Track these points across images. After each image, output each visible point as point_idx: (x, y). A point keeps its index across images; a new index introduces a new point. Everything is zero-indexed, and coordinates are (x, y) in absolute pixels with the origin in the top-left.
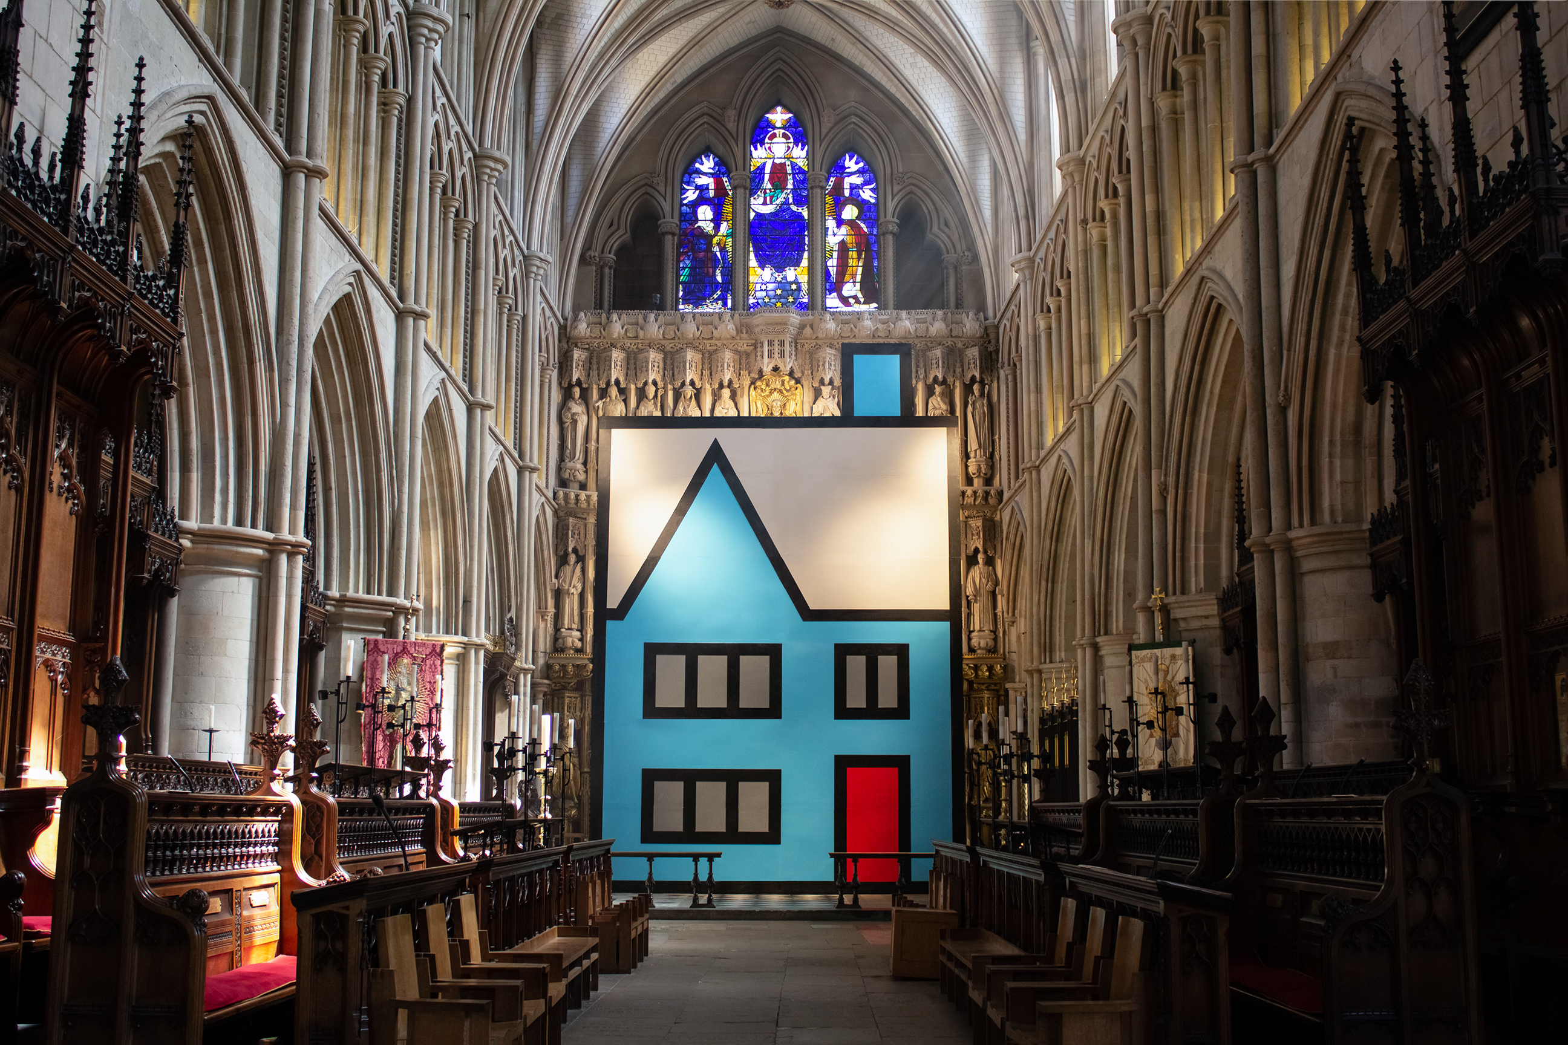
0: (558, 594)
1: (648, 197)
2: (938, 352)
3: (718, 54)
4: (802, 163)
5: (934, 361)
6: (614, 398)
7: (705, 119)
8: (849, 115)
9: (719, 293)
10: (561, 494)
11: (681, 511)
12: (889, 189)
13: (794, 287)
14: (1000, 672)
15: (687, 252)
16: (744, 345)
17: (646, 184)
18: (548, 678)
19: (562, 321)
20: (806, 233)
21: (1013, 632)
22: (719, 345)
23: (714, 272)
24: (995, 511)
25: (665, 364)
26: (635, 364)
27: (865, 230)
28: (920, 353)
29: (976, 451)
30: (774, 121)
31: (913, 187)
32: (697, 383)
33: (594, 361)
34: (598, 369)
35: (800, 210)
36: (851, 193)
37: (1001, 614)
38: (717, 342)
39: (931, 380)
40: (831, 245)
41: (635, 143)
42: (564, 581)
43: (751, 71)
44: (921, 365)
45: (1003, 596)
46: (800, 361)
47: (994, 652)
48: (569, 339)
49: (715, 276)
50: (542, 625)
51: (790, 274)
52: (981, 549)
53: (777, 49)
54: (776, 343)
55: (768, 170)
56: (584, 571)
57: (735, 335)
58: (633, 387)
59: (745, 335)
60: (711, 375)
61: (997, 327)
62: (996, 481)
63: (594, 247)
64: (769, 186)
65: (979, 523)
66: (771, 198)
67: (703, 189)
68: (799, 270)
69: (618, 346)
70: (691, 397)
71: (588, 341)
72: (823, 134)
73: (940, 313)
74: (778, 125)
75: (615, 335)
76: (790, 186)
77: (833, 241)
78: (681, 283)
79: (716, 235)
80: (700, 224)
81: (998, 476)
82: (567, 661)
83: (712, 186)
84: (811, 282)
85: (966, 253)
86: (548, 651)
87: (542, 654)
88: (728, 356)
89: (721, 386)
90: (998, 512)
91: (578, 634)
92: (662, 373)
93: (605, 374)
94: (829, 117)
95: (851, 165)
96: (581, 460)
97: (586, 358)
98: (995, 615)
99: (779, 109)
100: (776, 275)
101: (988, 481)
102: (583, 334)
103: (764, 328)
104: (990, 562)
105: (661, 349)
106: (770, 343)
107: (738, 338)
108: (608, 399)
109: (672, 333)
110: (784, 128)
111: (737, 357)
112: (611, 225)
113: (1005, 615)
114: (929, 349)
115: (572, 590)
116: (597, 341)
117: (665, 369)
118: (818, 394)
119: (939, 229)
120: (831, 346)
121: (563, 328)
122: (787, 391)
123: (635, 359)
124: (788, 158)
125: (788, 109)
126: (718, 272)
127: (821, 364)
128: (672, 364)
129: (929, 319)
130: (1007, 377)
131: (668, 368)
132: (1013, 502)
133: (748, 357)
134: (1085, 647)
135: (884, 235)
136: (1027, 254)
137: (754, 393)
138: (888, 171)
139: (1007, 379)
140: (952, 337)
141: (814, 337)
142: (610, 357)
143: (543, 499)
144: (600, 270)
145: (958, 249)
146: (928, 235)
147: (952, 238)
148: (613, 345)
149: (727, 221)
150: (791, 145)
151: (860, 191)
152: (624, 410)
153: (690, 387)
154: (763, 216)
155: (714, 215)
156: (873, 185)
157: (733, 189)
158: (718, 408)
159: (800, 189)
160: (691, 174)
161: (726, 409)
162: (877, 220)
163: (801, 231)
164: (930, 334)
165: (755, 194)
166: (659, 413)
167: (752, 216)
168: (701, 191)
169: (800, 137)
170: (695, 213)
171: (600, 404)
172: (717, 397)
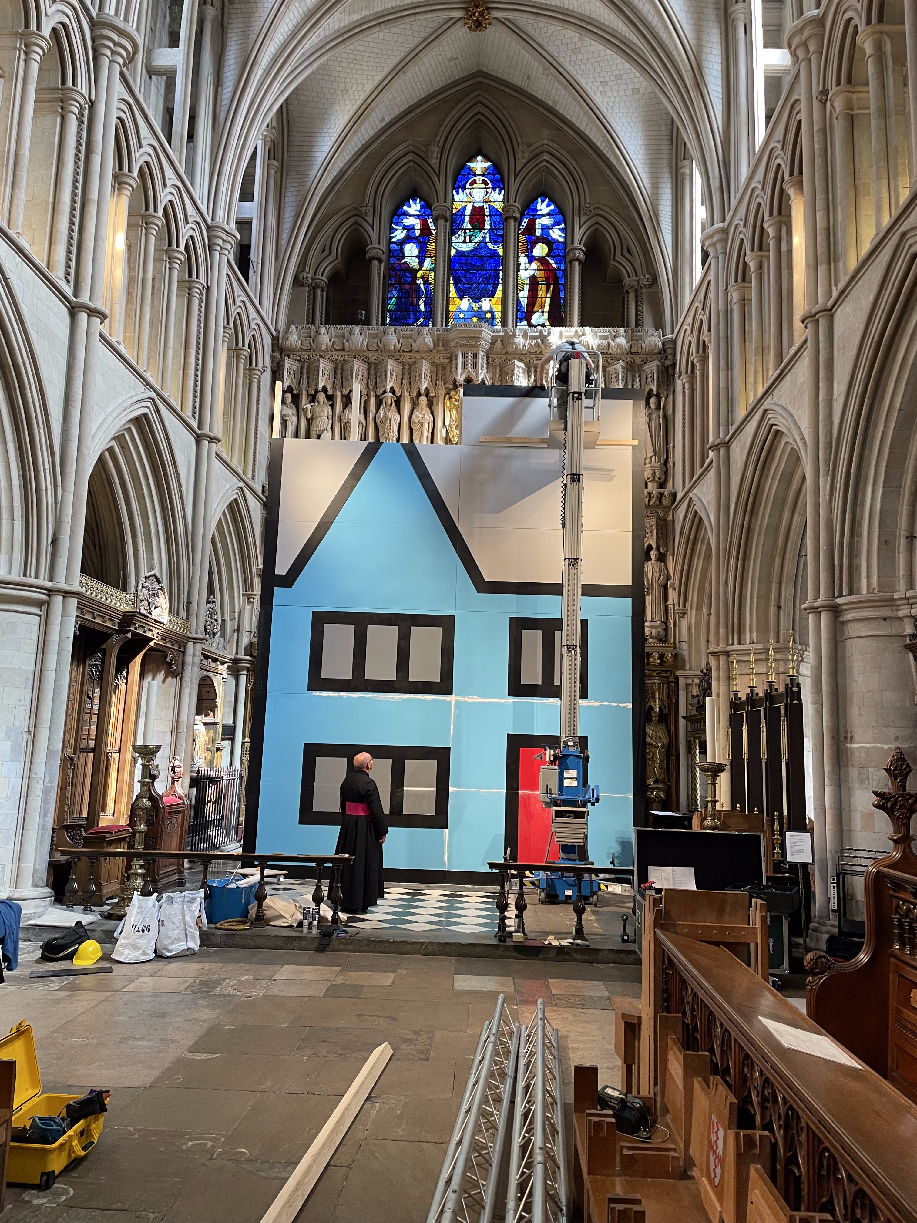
1: (358, 227)
2: (619, 367)
3: (423, 96)
4: (499, 206)
5: (614, 376)
6: (322, 403)
7: (410, 157)
8: (542, 153)
9: (422, 320)
11: (356, 475)
12: (576, 220)
13: (489, 315)
14: (670, 660)
15: (395, 284)
16: (440, 359)
17: (356, 215)
19: (274, 333)
20: (501, 268)
21: (684, 624)
22: (418, 358)
23: (418, 301)
24: (668, 512)
25: (369, 373)
26: (342, 373)
27: (554, 265)
29: (651, 457)
30: (473, 170)
31: (598, 217)
32: (397, 391)
33: (305, 371)
34: (308, 378)
35: (496, 248)
36: (542, 234)
38: (416, 355)
40: (523, 278)
41: (346, 177)
43: (453, 113)
45: (674, 589)
46: (491, 373)
47: (665, 642)
48: (281, 351)
49: (419, 305)
50: (248, 607)
51: (486, 304)
52: (654, 546)
53: (477, 92)
54: (470, 355)
55: (468, 212)
57: (432, 348)
58: (339, 394)
59: (441, 348)
60: (410, 384)
61: (674, 342)
62: (670, 484)
63: (307, 269)
64: (469, 227)
65: (653, 522)
66: (471, 236)
67: (410, 229)
68: (494, 300)
69: (327, 357)
70: (391, 403)
71: (300, 353)
72: (517, 172)
73: (622, 330)
74: (478, 172)
75: (324, 347)
76: (487, 227)
77: (525, 275)
78: (388, 311)
79: (420, 269)
80: (406, 260)
81: (671, 481)
83: (418, 226)
84: (504, 312)
85: (647, 276)
86: (253, 630)
87: (247, 633)
88: (425, 367)
89: (419, 394)
90: (671, 513)
92: (365, 382)
93: (314, 382)
94: (523, 153)
95: (543, 207)
97: (297, 369)
98: (666, 607)
99: (479, 158)
100: (473, 305)
101: (662, 485)
102: (294, 346)
103: (459, 341)
104: (662, 558)
105: (366, 360)
106: (464, 356)
107: (435, 351)
108: (317, 403)
109: (375, 345)
110: (484, 175)
111: (434, 369)
112: (324, 251)
113: (676, 607)
116: (308, 353)
117: (369, 378)
119: (622, 255)
121: (275, 340)
123: (342, 369)
124: (486, 202)
125: (487, 158)
126: (421, 302)
128: (375, 374)
129: (612, 336)
130: (683, 385)
131: (372, 377)
132: (691, 495)
133: (444, 368)
134: (820, 612)
135: (571, 262)
136: (721, 225)
137: (448, 402)
138: (576, 203)
139: (684, 388)
140: (631, 353)
141: (504, 352)
142: (318, 367)
143: (242, 484)
144: (312, 292)
145: (639, 273)
146: (612, 262)
147: (634, 264)
148: (321, 356)
149: (431, 257)
150: (489, 190)
151: (551, 231)
152: (331, 413)
153: (391, 394)
154: (464, 252)
155: (419, 252)
156: (562, 226)
157: (436, 229)
158: (416, 413)
159: (497, 229)
160: (399, 216)
161: (423, 415)
162: (564, 257)
163: (496, 266)
164: (611, 351)
165: (456, 233)
166: (362, 416)
167: (453, 252)
168: (408, 230)
169: (498, 181)
170: (402, 250)
171: (309, 406)
172: (415, 405)
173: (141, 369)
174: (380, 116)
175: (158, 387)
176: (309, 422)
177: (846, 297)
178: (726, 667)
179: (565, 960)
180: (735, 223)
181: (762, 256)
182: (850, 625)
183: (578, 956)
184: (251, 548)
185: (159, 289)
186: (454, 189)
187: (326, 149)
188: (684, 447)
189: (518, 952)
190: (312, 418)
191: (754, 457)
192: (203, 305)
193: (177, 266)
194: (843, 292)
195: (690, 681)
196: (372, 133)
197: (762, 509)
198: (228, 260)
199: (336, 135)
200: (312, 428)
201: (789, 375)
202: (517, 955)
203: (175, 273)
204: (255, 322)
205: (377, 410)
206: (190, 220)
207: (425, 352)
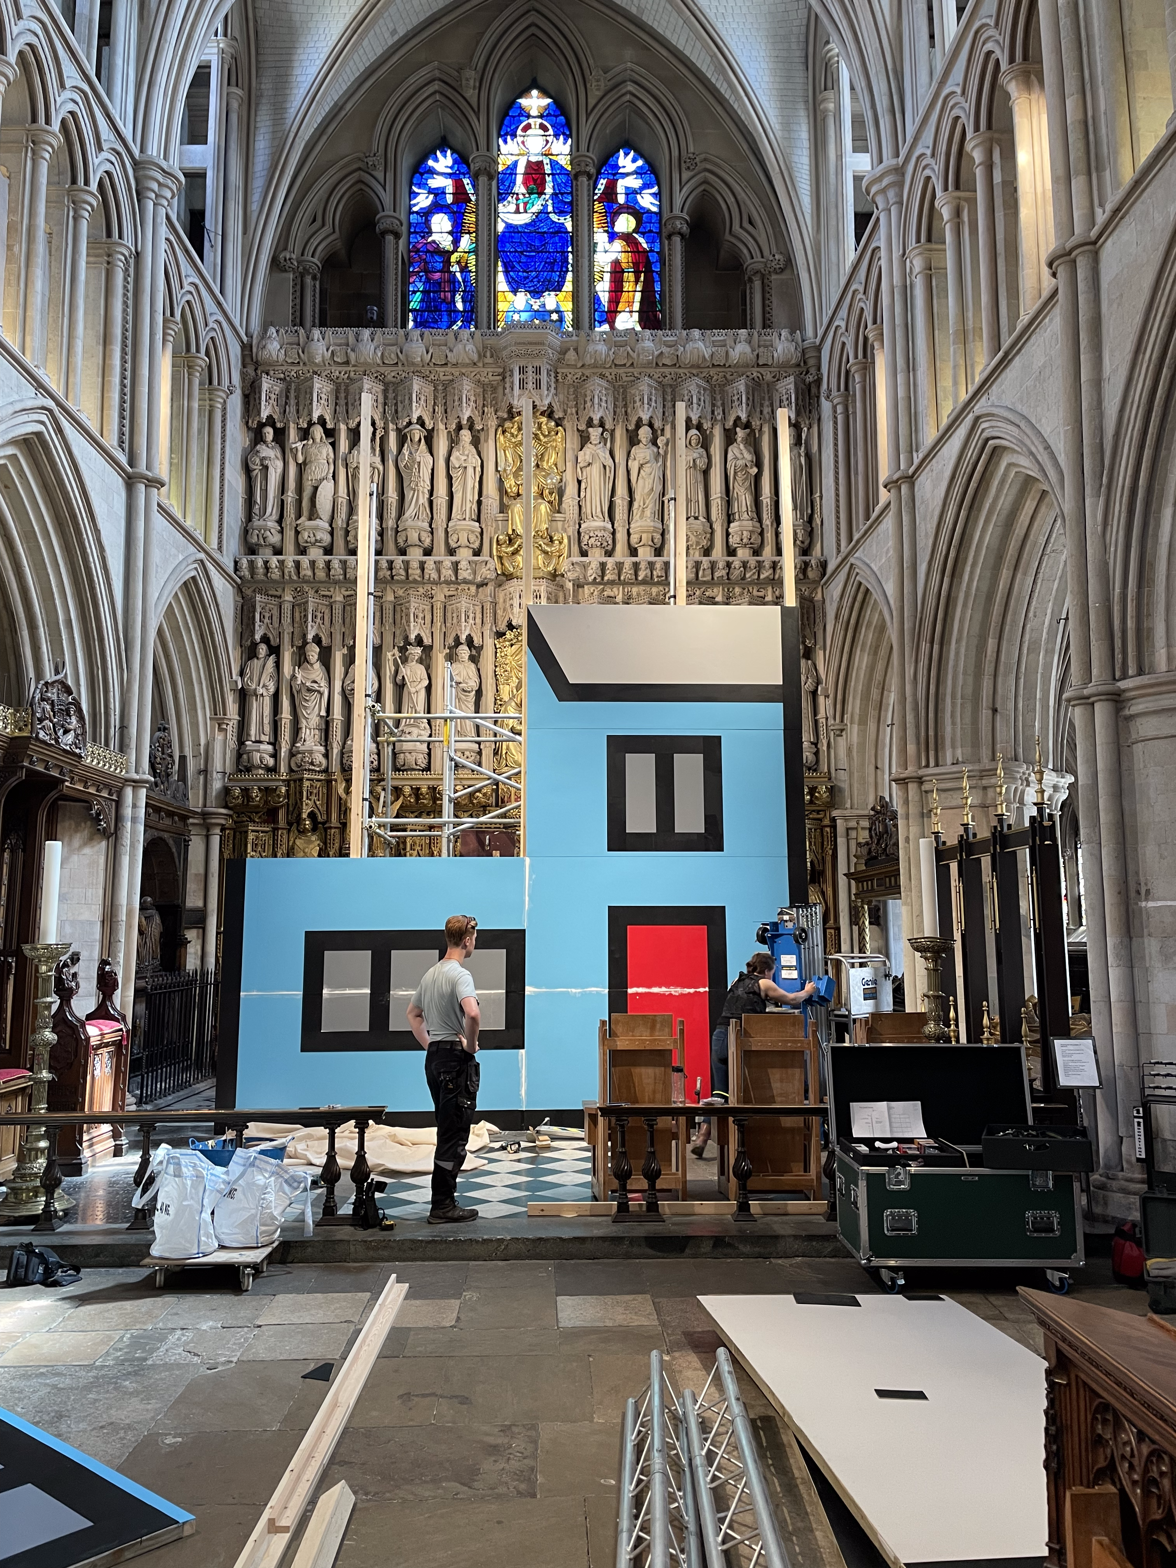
0: (244, 696)
1: (363, 187)
2: (741, 385)
4: (564, 161)
5: (735, 398)
6: (318, 440)
7: (436, 86)
8: (624, 82)
9: (459, 323)
10: (244, 563)
12: (676, 176)
13: (555, 316)
14: (825, 795)
15: (418, 272)
16: (488, 375)
17: (360, 169)
18: (226, 807)
19: (245, 339)
20: (570, 249)
21: (842, 744)
22: (457, 374)
23: (453, 297)
24: (816, 588)
25: (386, 398)
26: (346, 398)
27: (645, 246)
28: (717, 389)
30: (527, 109)
31: (707, 174)
32: (427, 422)
33: (292, 395)
34: (297, 404)
35: (562, 220)
36: (627, 200)
37: (824, 720)
38: (453, 370)
39: (731, 423)
40: (602, 264)
41: (343, 113)
42: (251, 679)
43: (496, 23)
44: (719, 403)
45: (827, 696)
46: (561, 396)
47: (815, 770)
48: (257, 364)
49: (454, 303)
50: (219, 737)
51: (550, 300)
54: (530, 369)
55: (521, 169)
56: (278, 665)
57: (476, 360)
58: (343, 427)
59: (489, 360)
60: (446, 412)
61: (819, 349)
62: (817, 551)
63: (290, 247)
64: (523, 190)
66: (525, 204)
67: (438, 193)
68: (561, 295)
69: (324, 374)
70: (420, 440)
71: (284, 368)
72: (590, 108)
73: (743, 332)
74: (534, 112)
75: (318, 360)
76: (549, 190)
77: (603, 260)
78: (411, 310)
79: (455, 251)
80: (435, 237)
81: (819, 545)
82: (252, 783)
83: (450, 189)
84: (576, 311)
85: (777, 257)
86: (228, 771)
87: (220, 775)
88: (467, 387)
89: (460, 427)
90: (820, 589)
91: (270, 748)
92: (381, 410)
93: (306, 410)
94: (598, 81)
95: (627, 162)
96: (275, 516)
97: (281, 391)
98: (816, 722)
99: (535, 93)
100: (532, 301)
102: (275, 358)
103: (514, 348)
104: (808, 654)
105: (380, 378)
106: (522, 370)
107: (481, 365)
108: (311, 441)
109: (393, 356)
110: (541, 116)
111: (479, 390)
112: (314, 220)
114: (728, 382)
115: (261, 691)
116: (295, 369)
117: (385, 404)
118: (584, 439)
119: (741, 227)
120: (602, 376)
121: (246, 348)
122: (545, 436)
123: (347, 391)
124: (547, 155)
125: (545, 93)
126: (458, 298)
127: (588, 399)
128: (395, 398)
129: (730, 342)
130: (834, 408)
131: (390, 402)
132: (852, 560)
133: (494, 389)
134: (1093, 704)
135: (669, 237)
136: (894, 162)
137: (502, 438)
138: (675, 153)
139: (835, 411)
140: (758, 365)
141: (580, 365)
142: (312, 388)
143: (202, 556)
144: (299, 280)
145: (766, 252)
146: (727, 236)
147: (758, 239)
148: (315, 373)
149: (469, 233)
150: (550, 139)
151: (638, 196)
152: (332, 455)
153: (418, 427)
154: (516, 227)
155: (453, 226)
156: (655, 189)
157: (476, 193)
158: (455, 454)
159: (562, 194)
160: (422, 174)
161: (465, 455)
162: (659, 233)
163: (562, 247)
164: (730, 362)
165: (504, 199)
166: (378, 459)
167: (501, 227)
168: (436, 195)
169: (563, 126)
170: (427, 224)
171: (299, 445)
172: (454, 442)
173: (27, 360)
174: (391, 26)
175: (60, 394)
176: (301, 468)
177: (1122, 218)
178: (917, 798)
179: (727, 1256)
180: (917, 153)
181: (959, 198)
182: (1139, 721)
183: (746, 1249)
184: (221, 650)
185: (59, 249)
186: (499, 135)
187: (313, 71)
188: (837, 495)
189: (652, 1248)
190: (305, 463)
191: (957, 490)
192: (131, 280)
193: (86, 215)
194: (1117, 211)
195: (853, 824)
196: (379, 51)
197: (968, 569)
198: (168, 218)
199: (327, 51)
200: (305, 477)
201: (1017, 358)
202: (650, 1252)
203: (84, 225)
204: (215, 318)
205: (400, 451)
206: (105, 146)
207: (466, 365)
